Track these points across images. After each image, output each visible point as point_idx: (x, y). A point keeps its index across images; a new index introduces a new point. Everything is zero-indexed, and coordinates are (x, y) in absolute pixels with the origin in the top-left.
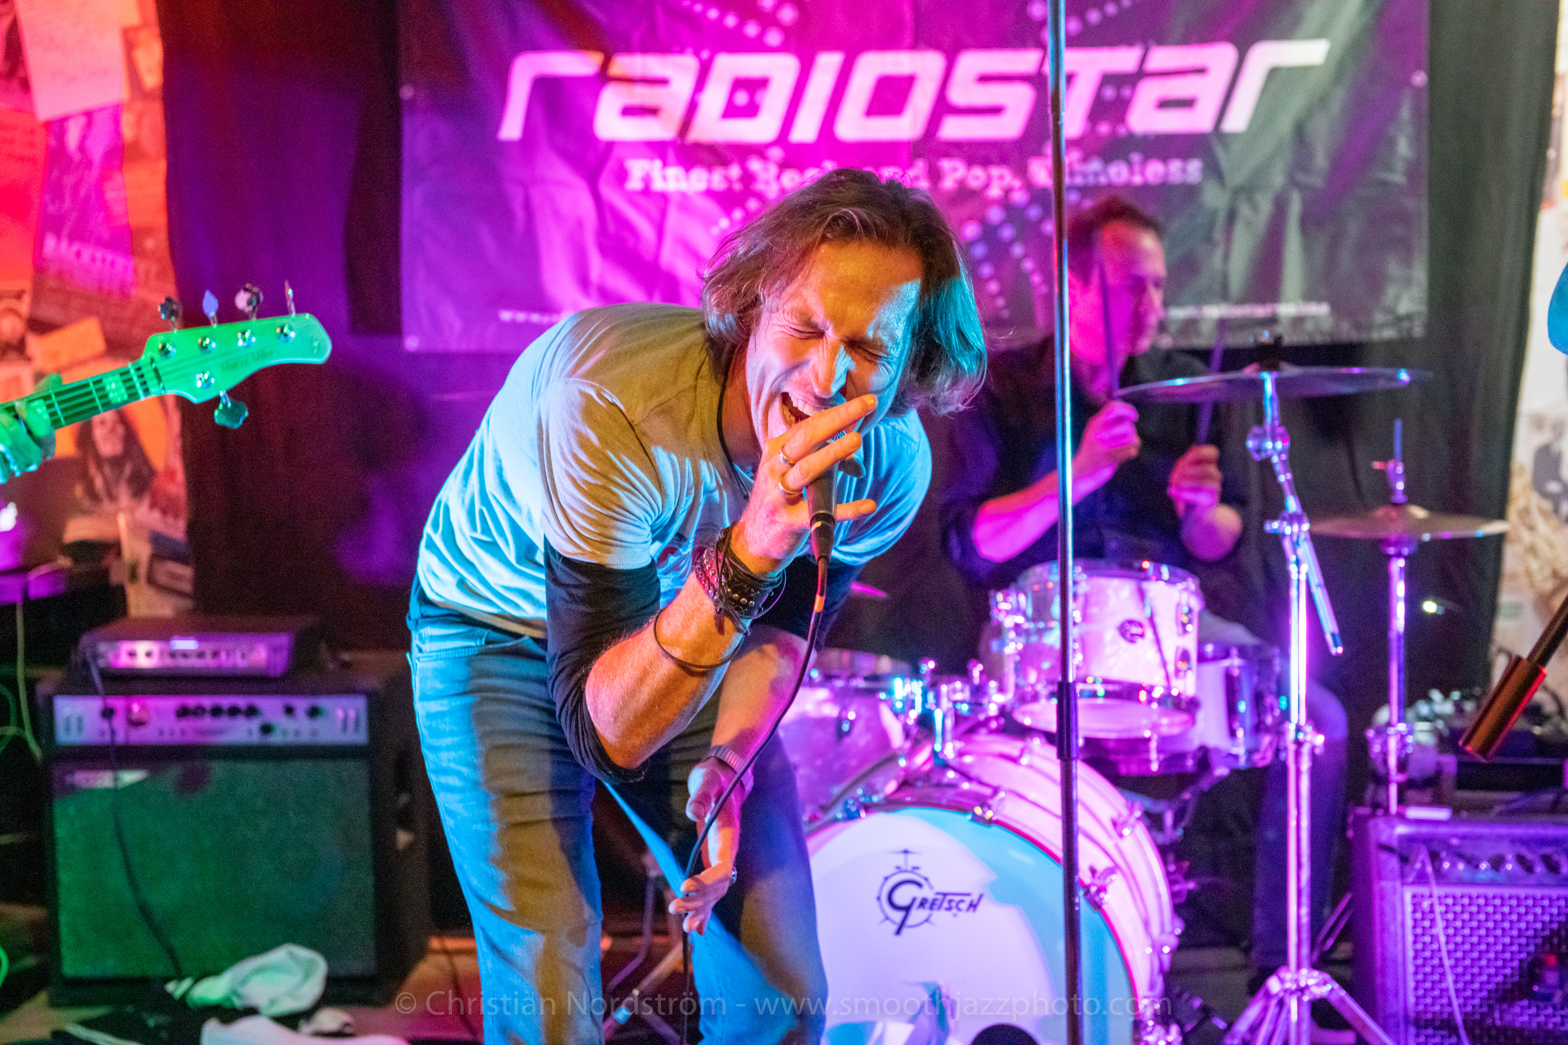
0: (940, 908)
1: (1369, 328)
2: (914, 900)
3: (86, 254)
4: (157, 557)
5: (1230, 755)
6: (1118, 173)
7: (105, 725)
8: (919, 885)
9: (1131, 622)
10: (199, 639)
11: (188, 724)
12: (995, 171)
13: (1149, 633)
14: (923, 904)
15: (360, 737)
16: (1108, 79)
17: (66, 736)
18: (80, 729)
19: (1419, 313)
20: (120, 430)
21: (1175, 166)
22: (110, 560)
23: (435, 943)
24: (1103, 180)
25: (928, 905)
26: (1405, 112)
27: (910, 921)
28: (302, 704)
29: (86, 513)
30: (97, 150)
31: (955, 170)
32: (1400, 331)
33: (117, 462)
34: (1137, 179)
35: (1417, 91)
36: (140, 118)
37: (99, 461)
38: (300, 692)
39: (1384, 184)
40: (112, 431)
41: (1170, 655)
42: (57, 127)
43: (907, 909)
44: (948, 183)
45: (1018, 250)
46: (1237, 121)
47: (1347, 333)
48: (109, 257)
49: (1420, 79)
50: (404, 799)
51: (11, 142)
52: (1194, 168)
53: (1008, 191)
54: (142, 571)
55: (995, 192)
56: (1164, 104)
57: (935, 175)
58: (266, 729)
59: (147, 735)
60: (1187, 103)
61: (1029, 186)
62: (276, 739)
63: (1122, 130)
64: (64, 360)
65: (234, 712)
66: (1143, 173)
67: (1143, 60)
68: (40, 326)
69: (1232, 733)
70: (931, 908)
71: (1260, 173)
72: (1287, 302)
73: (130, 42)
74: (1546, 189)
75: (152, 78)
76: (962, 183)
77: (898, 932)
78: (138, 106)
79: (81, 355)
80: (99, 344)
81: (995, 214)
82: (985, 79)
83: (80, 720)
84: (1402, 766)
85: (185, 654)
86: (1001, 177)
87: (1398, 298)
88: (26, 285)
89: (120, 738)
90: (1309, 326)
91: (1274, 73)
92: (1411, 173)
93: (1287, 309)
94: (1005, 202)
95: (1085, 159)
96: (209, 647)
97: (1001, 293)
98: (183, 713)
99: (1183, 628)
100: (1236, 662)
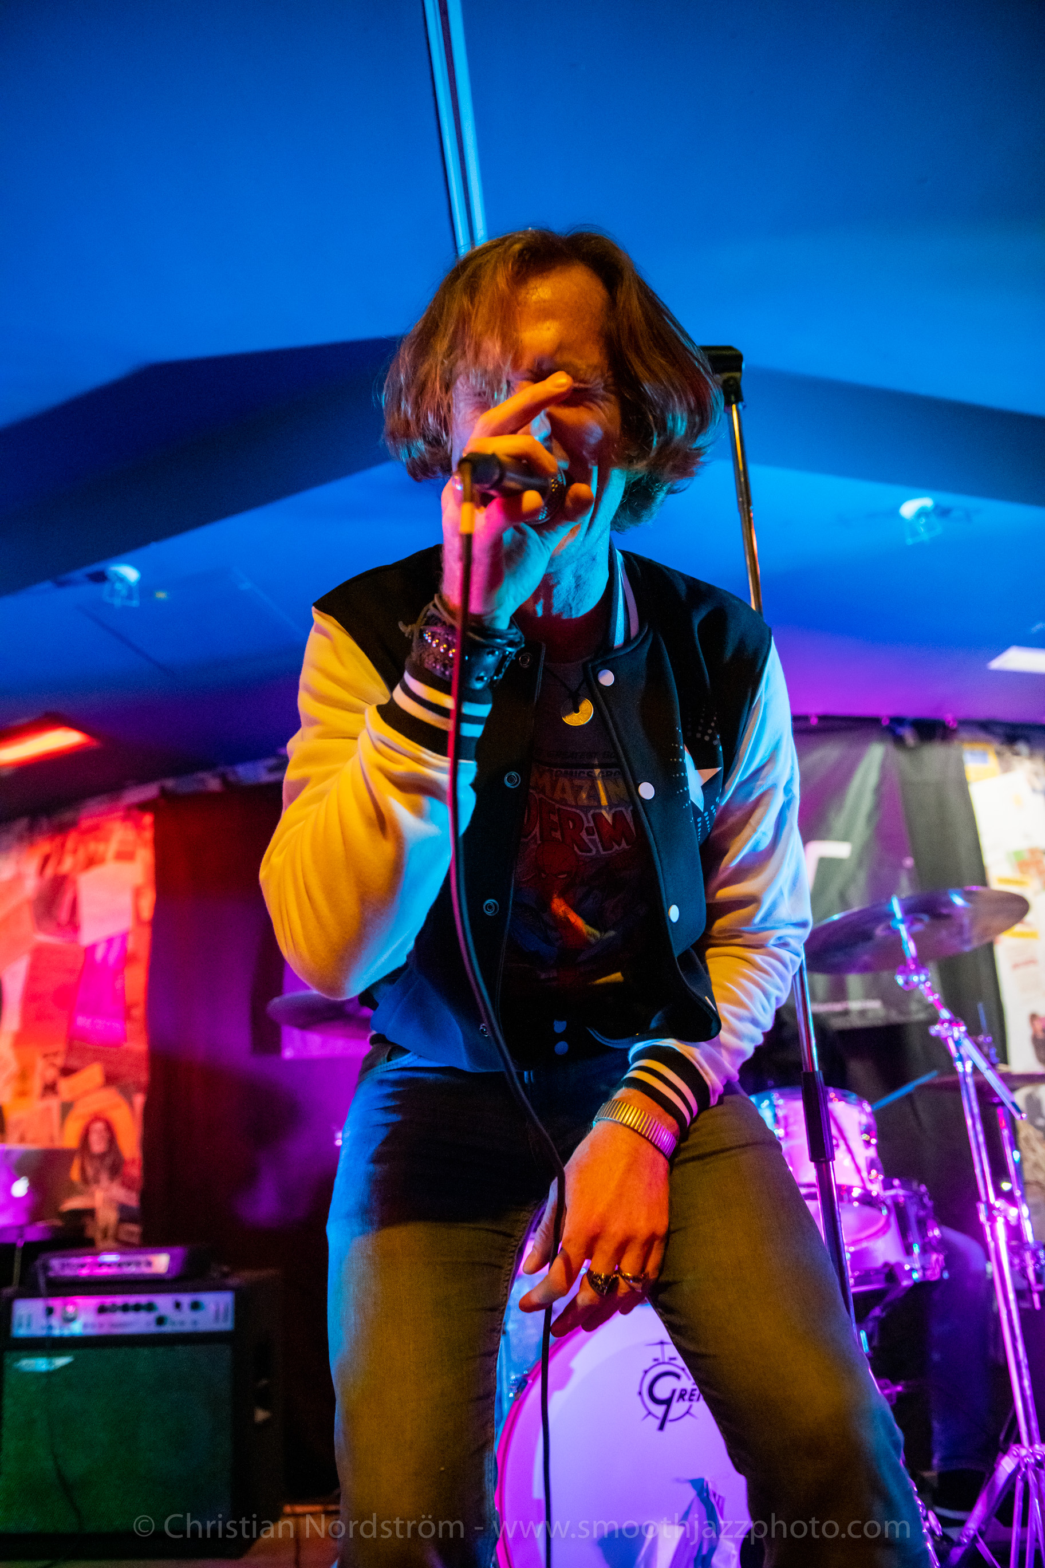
0: (698, 1400)
2: (674, 1391)
3: (101, 1021)
4: (122, 1220)
7: (43, 1322)
8: (678, 1376)
10: (122, 1253)
11: (105, 1318)
13: (841, 1143)
14: (682, 1396)
15: (226, 1325)
17: (20, 1331)
18: (29, 1325)
20: (106, 1135)
22: (88, 1221)
23: (288, 1509)
25: (687, 1397)
27: (672, 1415)
28: (186, 1299)
29: (80, 1193)
30: (111, 959)
33: (102, 1156)
35: (909, 870)
36: (138, 936)
37: (93, 1157)
38: (185, 1290)
40: (102, 1134)
41: (862, 1164)
42: (91, 949)
43: (667, 1402)
47: (895, 1017)
48: (111, 1022)
49: (909, 862)
50: (264, 1382)
51: (65, 961)
54: (111, 1232)
58: (161, 1321)
59: (76, 1328)
62: (167, 1328)
64: (79, 1091)
65: (137, 1308)
68: (67, 1072)
69: (908, 1251)
70: (690, 1400)
72: (854, 1000)
73: (137, 893)
75: (147, 911)
77: (661, 1427)
78: (138, 931)
79: (90, 1086)
80: (100, 1078)
83: (30, 1317)
85: (109, 1265)
88: (62, 1046)
89: (57, 1332)
90: (870, 1015)
91: (822, 859)
93: (854, 1005)
96: (127, 1258)
98: (102, 1310)
99: (867, 1144)
100: (901, 1192)
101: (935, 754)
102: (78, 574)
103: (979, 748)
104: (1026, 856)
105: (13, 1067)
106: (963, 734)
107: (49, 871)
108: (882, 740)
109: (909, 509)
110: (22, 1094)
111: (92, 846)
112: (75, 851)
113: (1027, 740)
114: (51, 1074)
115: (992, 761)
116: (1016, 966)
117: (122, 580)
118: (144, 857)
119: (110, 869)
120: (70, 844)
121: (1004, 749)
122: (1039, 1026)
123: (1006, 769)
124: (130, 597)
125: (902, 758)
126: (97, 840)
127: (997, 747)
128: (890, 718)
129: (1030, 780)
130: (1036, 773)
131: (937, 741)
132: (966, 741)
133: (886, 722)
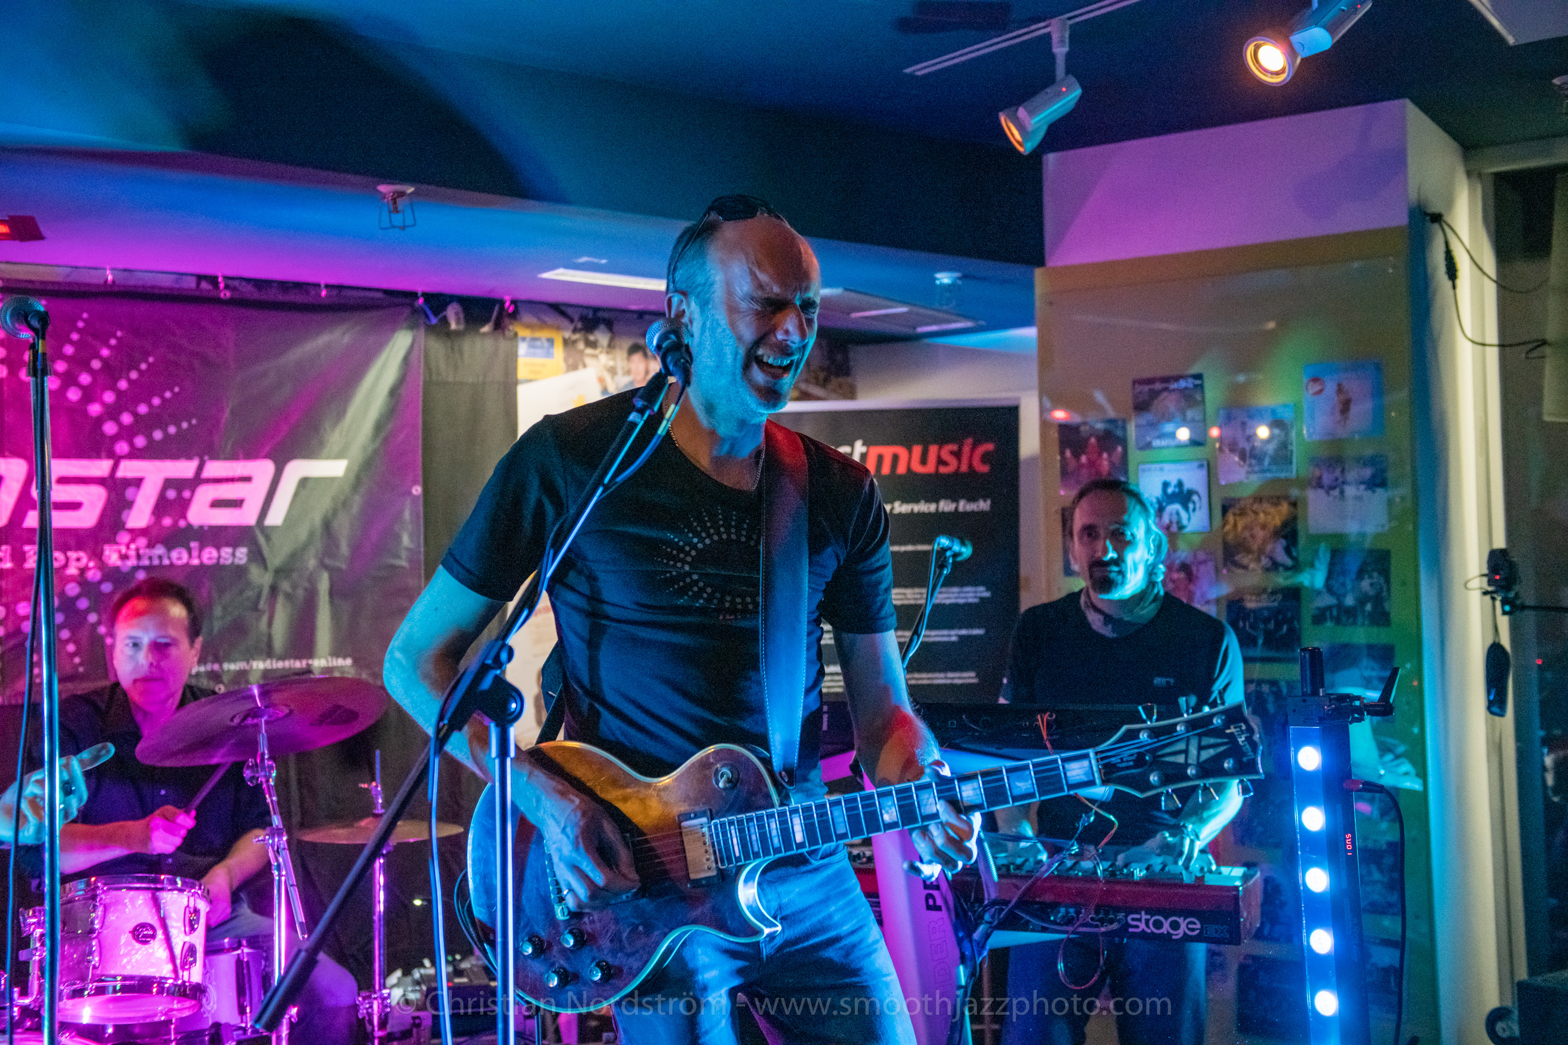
5: (241, 1028)
6: (179, 556)
9: (143, 926)
12: (73, 555)
13: (161, 934)
16: (169, 483)
21: (226, 552)
24: (166, 562)
26: (407, 515)
34: (196, 562)
35: (415, 499)
39: (393, 567)
41: (178, 951)
45: (93, 618)
46: (276, 517)
47: (363, 677)
49: (417, 490)
52: (242, 553)
53: (83, 571)
55: (72, 571)
56: (217, 504)
57: (19, 557)
60: (237, 503)
61: (102, 565)
63: (182, 523)
66: (199, 557)
67: (200, 469)
71: (296, 556)
72: (320, 658)
81: (73, 589)
82: (64, 481)
84: (383, 1024)
86: (78, 559)
90: (337, 675)
91: (304, 482)
92: (410, 561)
93: (319, 663)
94: (81, 579)
95: (151, 545)
97: (78, 653)
99: (191, 927)
100: (246, 950)
101: (480, 344)
103: (544, 334)
106: (527, 318)
108: (411, 328)
113: (609, 325)
115: (559, 350)
121: (576, 336)
123: (573, 367)
125: (436, 347)
127: (567, 334)
128: (428, 296)
129: (601, 380)
130: (613, 371)
131: (486, 329)
132: (529, 326)
133: (421, 301)
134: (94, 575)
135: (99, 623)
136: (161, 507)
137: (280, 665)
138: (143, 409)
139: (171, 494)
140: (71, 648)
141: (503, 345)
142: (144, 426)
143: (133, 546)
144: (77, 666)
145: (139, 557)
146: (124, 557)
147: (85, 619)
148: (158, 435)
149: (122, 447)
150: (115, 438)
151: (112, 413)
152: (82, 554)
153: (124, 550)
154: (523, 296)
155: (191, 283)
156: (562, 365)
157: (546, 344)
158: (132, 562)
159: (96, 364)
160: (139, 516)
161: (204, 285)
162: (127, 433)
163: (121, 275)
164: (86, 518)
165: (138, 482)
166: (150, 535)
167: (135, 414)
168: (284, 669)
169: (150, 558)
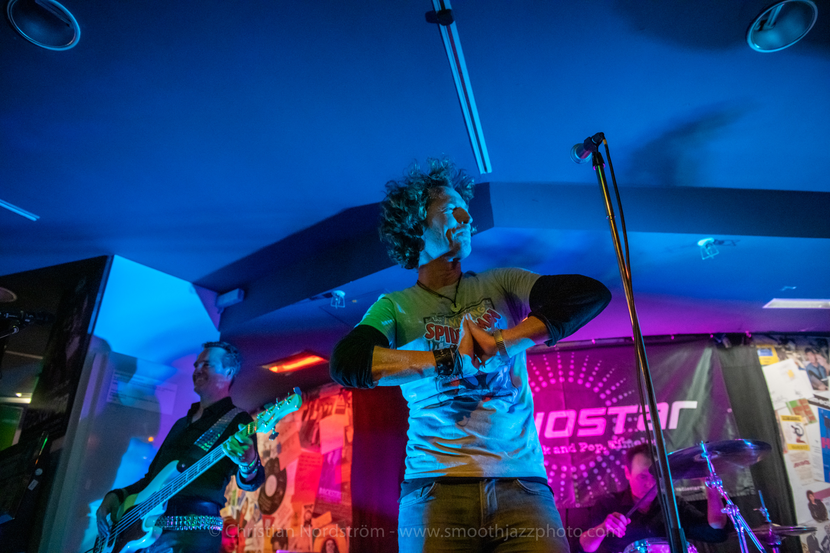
1: (736, 492)
3: (330, 491)
12: (597, 446)
16: (628, 415)
19: (752, 487)
20: (334, 547)
26: (728, 421)
30: (335, 461)
31: (584, 446)
32: (746, 492)
35: (730, 414)
36: (347, 450)
40: (331, 547)
42: (326, 456)
44: (582, 450)
45: (609, 471)
46: (673, 425)
48: (335, 492)
49: (730, 410)
51: (314, 462)
53: (602, 451)
55: (598, 452)
57: (578, 448)
61: (609, 449)
63: (636, 430)
64: (321, 525)
67: (639, 408)
68: (316, 515)
73: (346, 430)
74: (783, 447)
75: (350, 440)
76: (587, 449)
78: (346, 447)
79: (326, 523)
80: (330, 519)
81: (599, 459)
82: (589, 417)
86: (599, 447)
87: (742, 481)
88: (313, 503)
91: (681, 410)
94: (602, 454)
95: (626, 440)
97: (605, 486)
101: (741, 352)
102: (320, 295)
103: (766, 347)
104: (799, 404)
105: (292, 512)
106: (757, 340)
107: (307, 419)
108: (710, 347)
109: (702, 243)
110: (296, 525)
111: (326, 407)
112: (318, 410)
113: (793, 341)
114: (308, 515)
115: (774, 353)
116: (796, 465)
117: (338, 296)
118: (349, 411)
119: (334, 417)
120: (316, 406)
121: (780, 347)
122: (812, 498)
123: (783, 358)
124: (341, 304)
125: (722, 354)
126: (327, 404)
127: (776, 346)
128: (714, 334)
129: (797, 363)
130: (800, 359)
131: (742, 345)
132: (758, 344)
133: (712, 336)
134: (606, 453)
135: (611, 473)
136: (627, 425)
137: (688, 489)
138: (613, 388)
139: (630, 420)
140: (602, 483)
141: (751, 350)
142: (615, 393)
143: (619, 441)
144: (605, 491)
145: (622, 444)
146: (616, 445)
147: (606, 471)
148: (621, 397)
149: (608, 403)
150: (605, 400)
151: (602, 390)
152: (600, 445)
153: (616, 442)
154: (754, 331)
155: (622, 340)
156: (777, 358)
157: (768, 350)
158: (620, 447)
159: (594, 373)
160: (619, 429)
161: (627, 341)
162: (609, 397)
163: (598, 342)
164: (600, 431)
165: (616, 416)
166: (625, 436)
167: (611, 390)
168: (690, 491)
169: (627, 445)
